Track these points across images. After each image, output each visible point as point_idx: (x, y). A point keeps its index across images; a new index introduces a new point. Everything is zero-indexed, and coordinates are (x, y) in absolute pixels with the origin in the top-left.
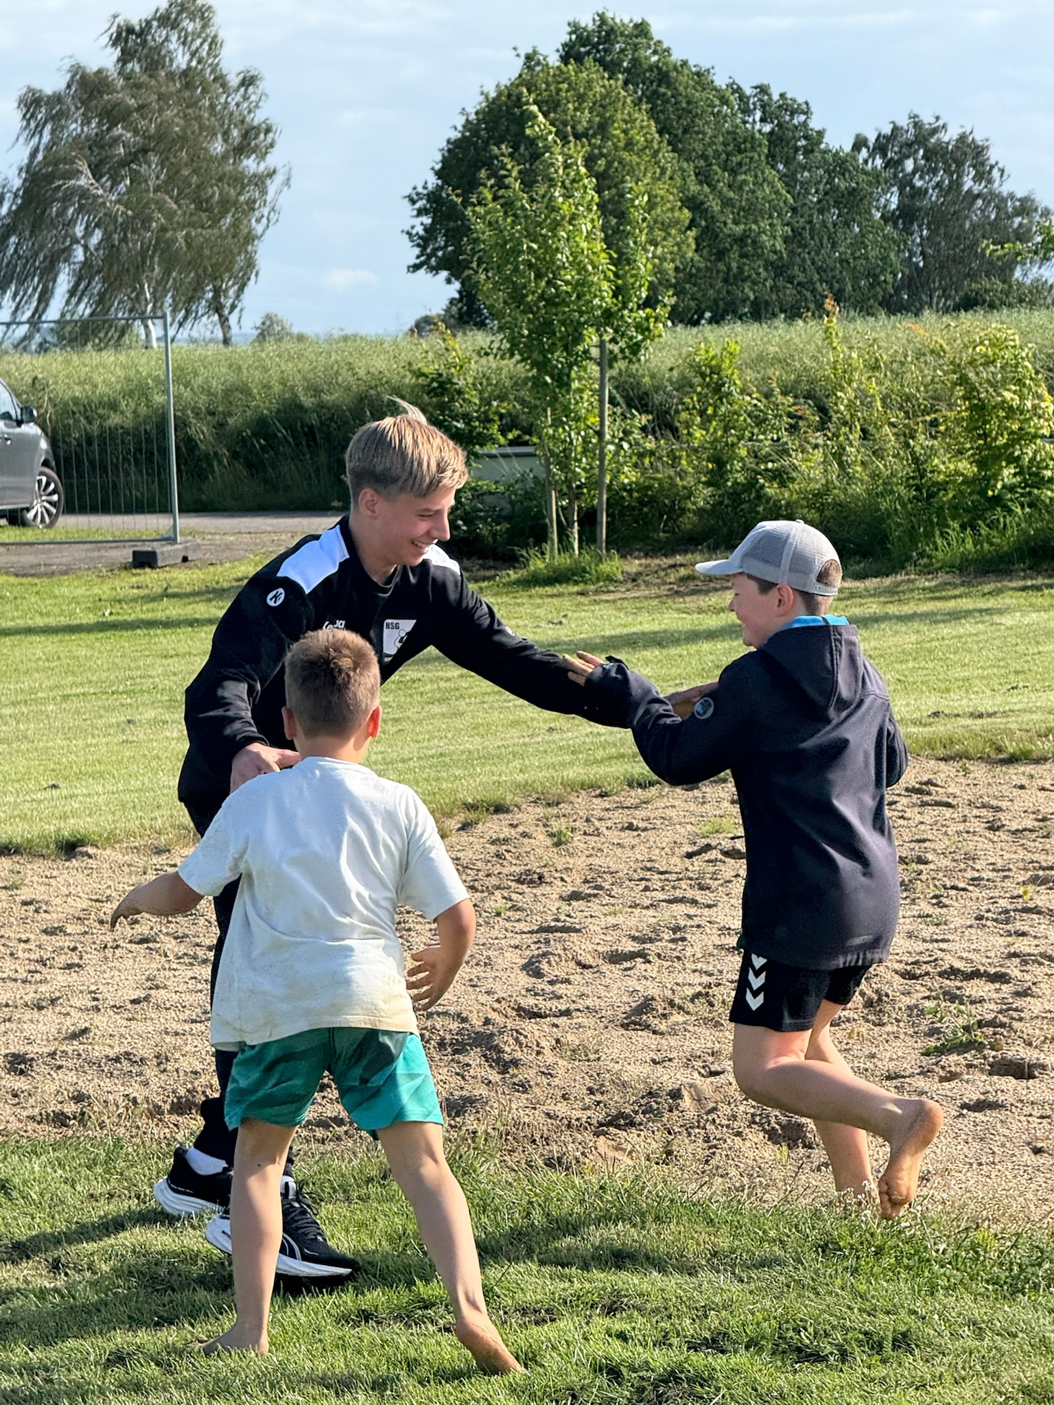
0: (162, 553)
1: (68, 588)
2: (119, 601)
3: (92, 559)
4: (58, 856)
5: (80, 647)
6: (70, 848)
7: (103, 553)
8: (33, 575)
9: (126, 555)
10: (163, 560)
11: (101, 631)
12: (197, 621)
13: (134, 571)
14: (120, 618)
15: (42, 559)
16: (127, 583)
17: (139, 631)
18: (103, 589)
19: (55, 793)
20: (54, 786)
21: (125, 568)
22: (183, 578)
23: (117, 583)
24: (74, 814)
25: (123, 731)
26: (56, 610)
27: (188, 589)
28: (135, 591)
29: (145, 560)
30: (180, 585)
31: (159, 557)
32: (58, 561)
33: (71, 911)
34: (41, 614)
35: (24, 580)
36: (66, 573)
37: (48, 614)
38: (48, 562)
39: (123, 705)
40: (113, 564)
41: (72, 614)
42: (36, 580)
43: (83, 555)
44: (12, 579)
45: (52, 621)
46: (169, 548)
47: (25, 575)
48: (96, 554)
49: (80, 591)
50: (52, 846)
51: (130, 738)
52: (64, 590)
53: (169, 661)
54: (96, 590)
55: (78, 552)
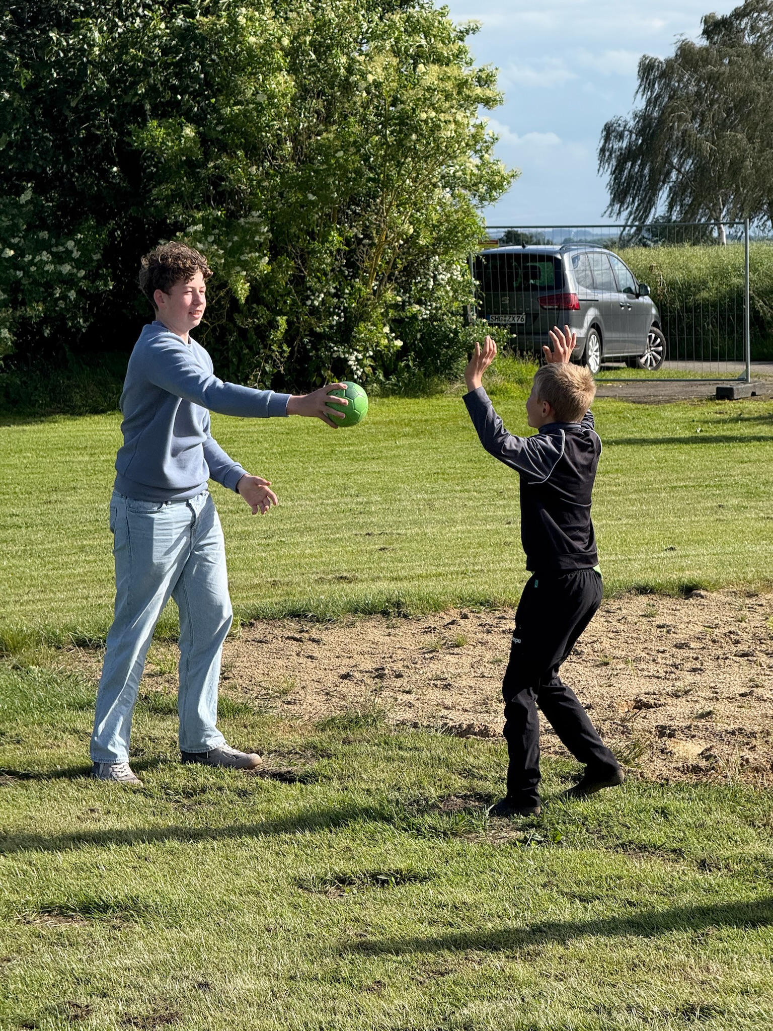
0: (738, 389)
1: (669, 412)
2: (707, 422)
3: (687, 392)
4: (680, 596)
5: (681, 454)
6: (688, 591)
7: (694, 388)
8: (645, 403)
9: (712, 390)
10: (739, 394)
11: (695, 443)
12: (762, 437)
13: (717, 402)
14: (707, 434)
15: (652, 391)
16: (712, 410)
17: (721, 444)
18: (696, 414)
19: (673, 553)
20: (672, 549)
21: (711, 399)
22: (753, 407)
23: (705, 410)
24: (689, 568)
25: (716, 513)
26: (662, 428)
27: (756, 415)
28: (718, 415)
29: (724, 394)
30: (750, 412)
31: (735, 392)
32: (663, 393)
33: (692, 633)
34: (652, 430)
35: (640, 406)
36: (668, 402)
37: (657, 430)
38: (656, 393)
39: (714, 495)
40: (702, 396)
41: (674, 430)
42: (648, 406)
43: (680, 389)
44: (631, 405)
45: (660, 436)
46: (743, 386)
47: (639, 403)
48: (690, 389)
49: (680, 415)
50: (676, 590)
51: (721, 517)
52: (668, 414)
53: (745, 465)
54: (690, 414)
55: (676, 387)
